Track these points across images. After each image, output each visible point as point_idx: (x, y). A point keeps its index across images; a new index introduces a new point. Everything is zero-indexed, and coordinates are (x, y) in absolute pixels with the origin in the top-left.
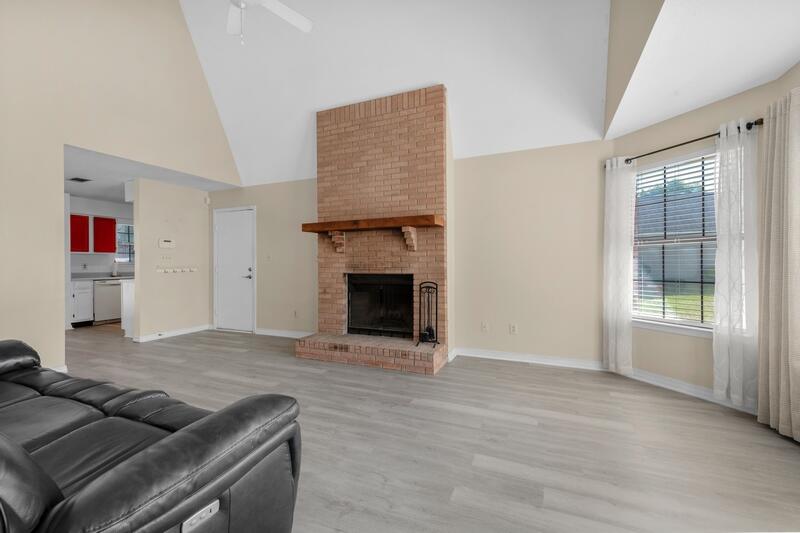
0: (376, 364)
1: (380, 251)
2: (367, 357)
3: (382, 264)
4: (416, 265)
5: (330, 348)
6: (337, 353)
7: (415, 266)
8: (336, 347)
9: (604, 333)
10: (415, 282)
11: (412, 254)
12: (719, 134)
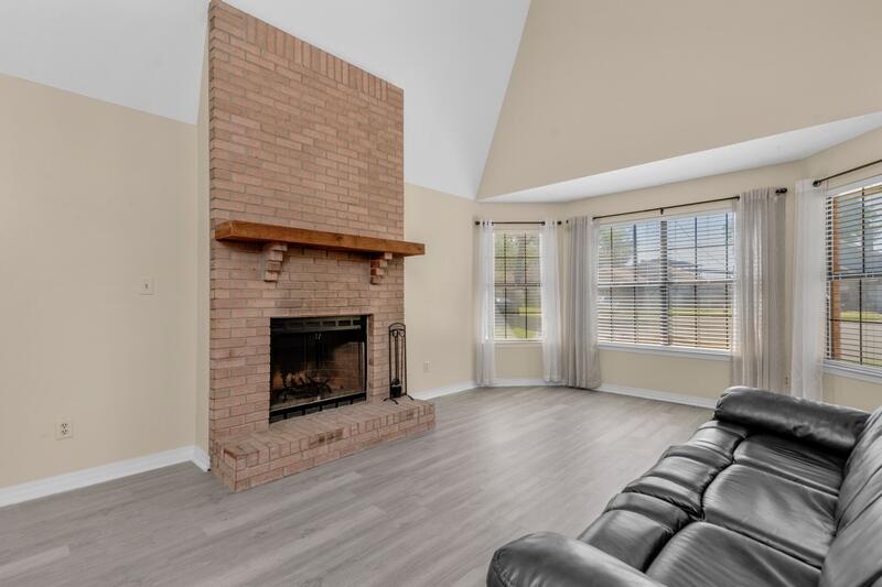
0: (378, 441)
1: (332, 282)
2: (366, 437)
3: (336, 302)
4: (376, 303)
5: (311, 445)
6: (324, 449)
7: (374, 303)
8: (321, 440)
9: (478, 357)
10: (376, 325)
11: (372, 288)
12: (543, 223)
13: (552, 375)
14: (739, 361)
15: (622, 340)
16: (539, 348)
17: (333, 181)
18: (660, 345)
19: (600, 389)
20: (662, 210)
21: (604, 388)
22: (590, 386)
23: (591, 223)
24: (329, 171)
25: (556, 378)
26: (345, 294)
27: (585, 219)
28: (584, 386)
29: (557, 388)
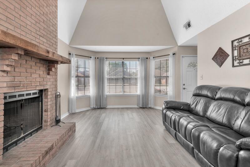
1: (33, 73)
5: (43, 157)
7: (48, 84)
10: (49, 93)
11: (48, 77)
12: (91, 57)
13: (93, 105)
14: (140, 95)
15: (112, 93)
16: (89, 97)
17: (34, 22)
18: (122, 93)
19: (107, 107)
20: (123, 59)
21: (108, 107)
22: (105, 107)
23: (105, 59)
24: (32, 16)
25: (94, 106)
26: (38, 80)
27: (103, 58)
28: (103, 107)
29: (94, 109)
